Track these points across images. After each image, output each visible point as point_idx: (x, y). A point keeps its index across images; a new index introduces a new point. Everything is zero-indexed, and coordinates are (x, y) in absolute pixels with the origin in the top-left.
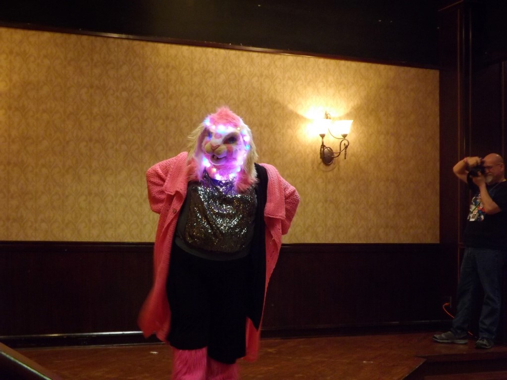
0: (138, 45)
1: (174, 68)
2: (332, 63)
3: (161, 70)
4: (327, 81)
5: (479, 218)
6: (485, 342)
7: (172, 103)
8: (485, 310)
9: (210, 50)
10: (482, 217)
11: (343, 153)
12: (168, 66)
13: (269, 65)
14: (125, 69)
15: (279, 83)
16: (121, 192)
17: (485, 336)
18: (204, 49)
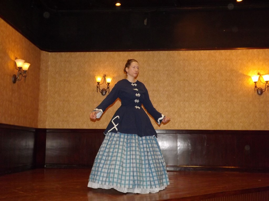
1: (187, 60)
2: (261, 51)
4: (259, 59)
7: (186, 74)
9: (202, 51)
11: (267, 89)
13: (229, 55)
14: (167, 62)
15: (235, 62)
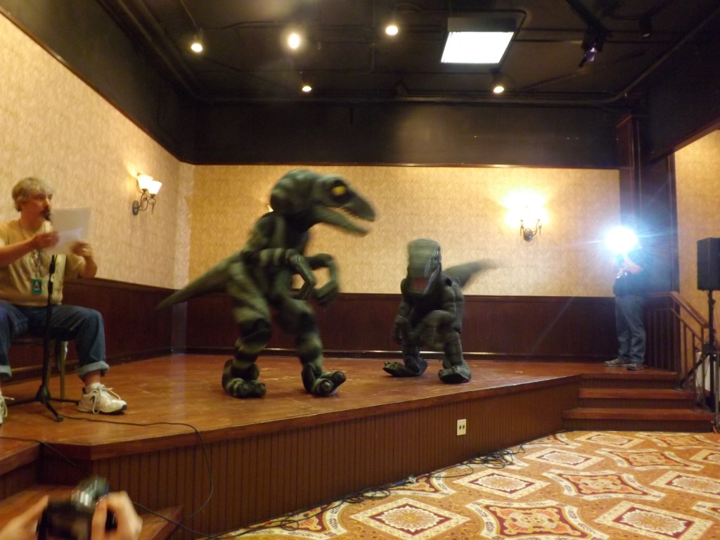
0: (392, 169)
1: (416, 182)
3: (408, 184)
4: (527, 183)
5: (624, 274)
6: (635, 365)
7: (415, 204)
8: (634, 341)
10: (626, 274)
11: (539, 231)
12: (412, 181)
14: (384, 185)
15: (491, 187)
16: (381, 262)
17: (635, 361)
18: (437, 168)
